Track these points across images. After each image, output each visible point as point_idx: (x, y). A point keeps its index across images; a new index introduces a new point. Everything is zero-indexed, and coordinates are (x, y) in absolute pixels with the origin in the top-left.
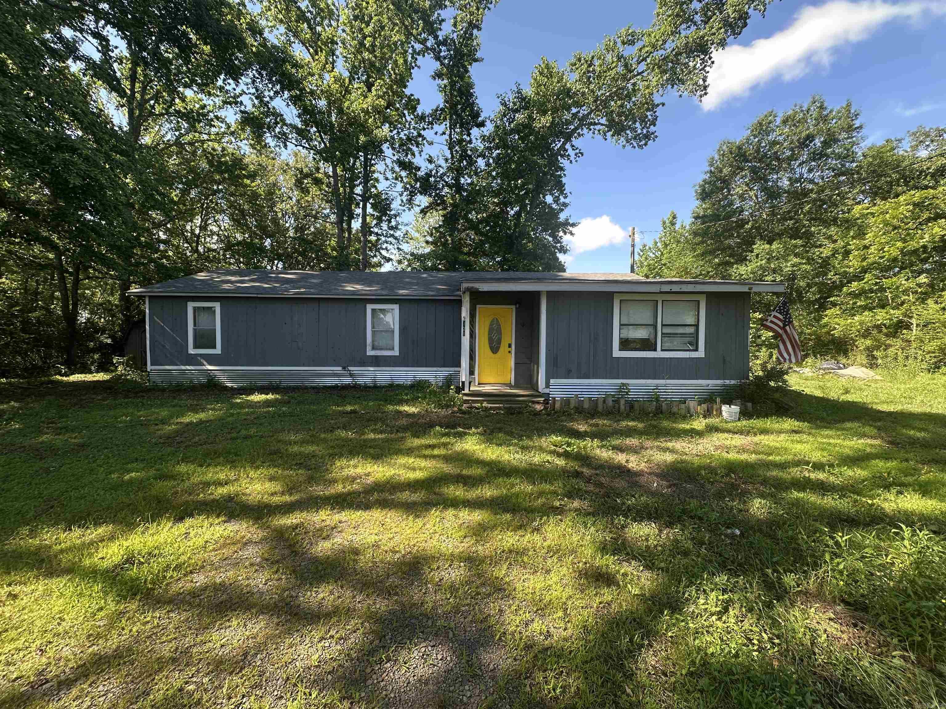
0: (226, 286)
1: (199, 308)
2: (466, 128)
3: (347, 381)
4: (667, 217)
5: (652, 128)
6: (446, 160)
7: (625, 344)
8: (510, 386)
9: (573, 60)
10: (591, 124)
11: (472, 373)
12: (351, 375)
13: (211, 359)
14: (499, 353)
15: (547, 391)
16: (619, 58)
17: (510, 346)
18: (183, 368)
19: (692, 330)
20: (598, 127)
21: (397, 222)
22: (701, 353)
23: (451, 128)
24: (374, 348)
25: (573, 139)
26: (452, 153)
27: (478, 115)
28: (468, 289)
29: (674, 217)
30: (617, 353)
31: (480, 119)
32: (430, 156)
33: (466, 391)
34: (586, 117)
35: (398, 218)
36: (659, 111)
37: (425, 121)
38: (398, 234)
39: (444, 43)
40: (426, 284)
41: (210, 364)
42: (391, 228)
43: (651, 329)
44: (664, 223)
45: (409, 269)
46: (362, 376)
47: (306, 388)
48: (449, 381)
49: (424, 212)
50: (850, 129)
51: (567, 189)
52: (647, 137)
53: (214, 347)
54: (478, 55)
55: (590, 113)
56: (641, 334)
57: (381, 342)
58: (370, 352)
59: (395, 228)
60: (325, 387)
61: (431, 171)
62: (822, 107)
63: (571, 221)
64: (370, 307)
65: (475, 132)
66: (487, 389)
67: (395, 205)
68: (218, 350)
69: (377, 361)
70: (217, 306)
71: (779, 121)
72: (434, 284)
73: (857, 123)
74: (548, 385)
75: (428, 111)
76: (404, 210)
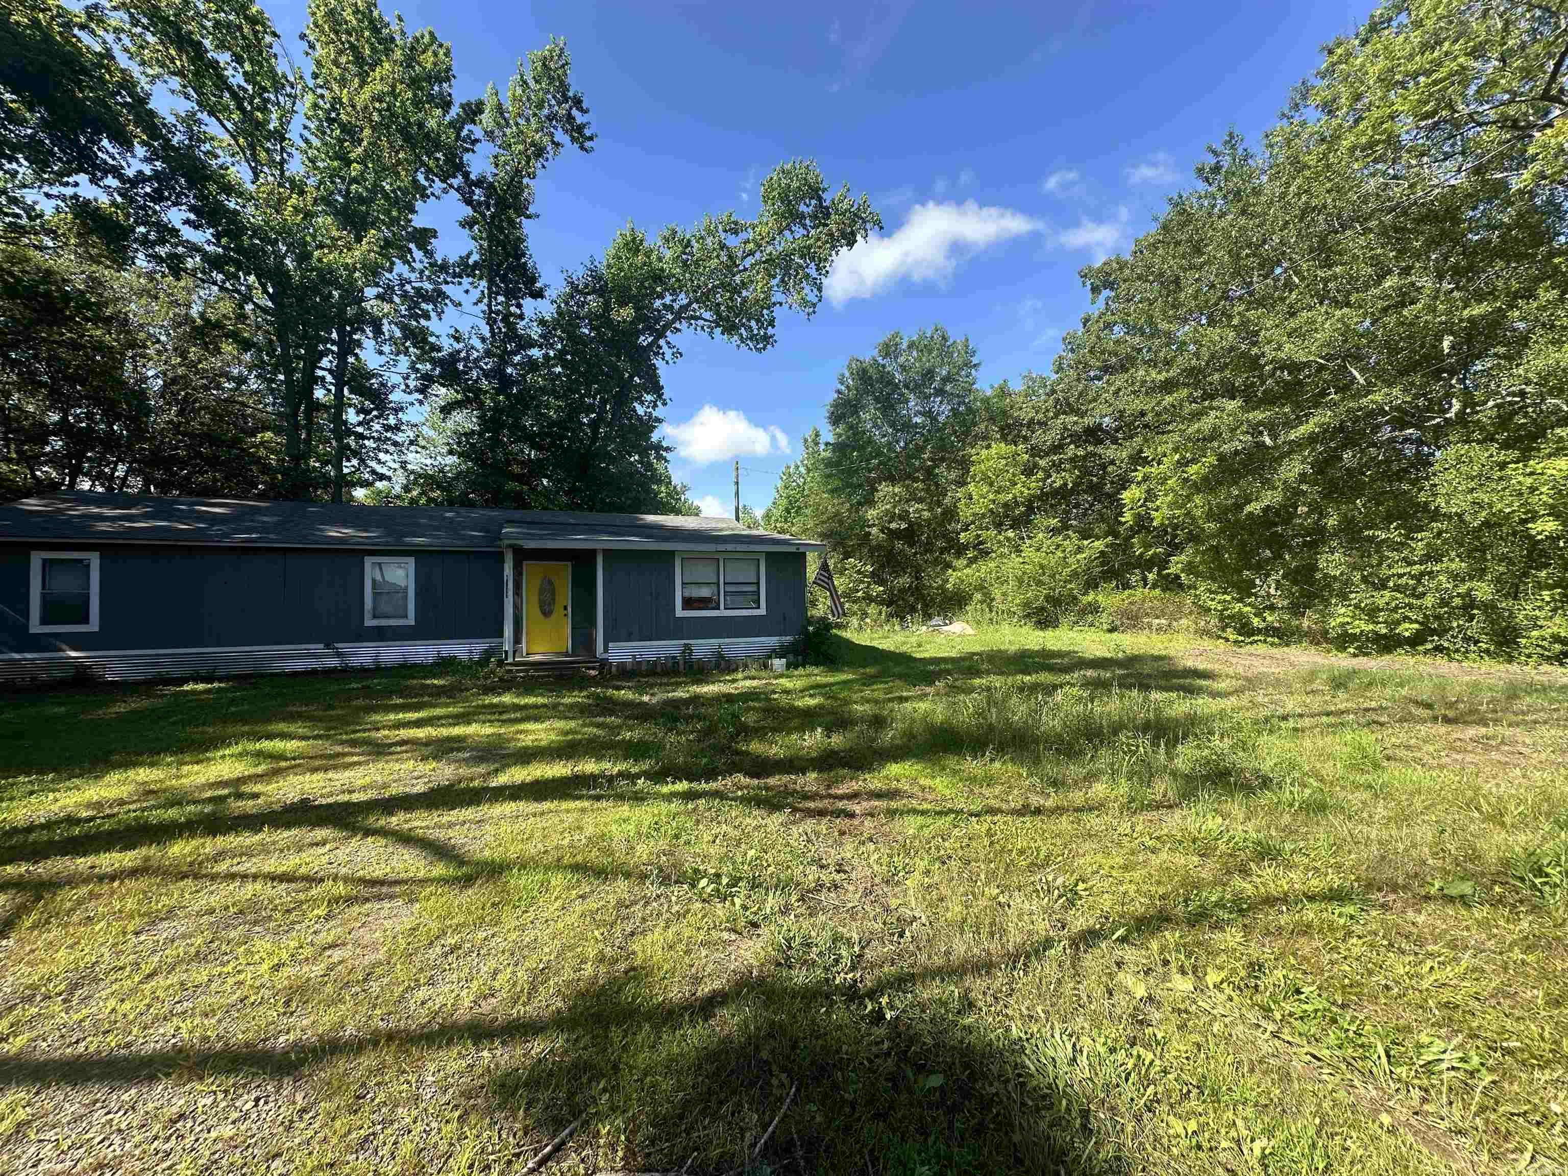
0: (103, 526)
1: (52, 561)
2: (512, 294)
3: (333, 662)
4: (809, 435)
5: (770, 331)
6: (483, 340)
7: (689, 603)
8: (566, 654)
9: (667, 233)
10: (693, 318)
11: (517, 640)
12: (339, 655)
13: (77, 642)
14: (554, 616)
15: (605, 656)
16: (723, 246)
17: (565, 608)
18: (16, 656)
19: (753, 588)
20: (700, 322)
21: (400, 420)
22: (762, 611)
23: (490, 297)
24: (375, 617)
25: (668, 333)
26: (492, 331)
27: (533, 280)
28: (510, 546)
29: (817, 435)
30: (680, 612)
31: (538, 285)
32: (457, 331)
33: (510, 660)
34: (684, 308)
35: (400, 415)
36: (777, 311)
37: (447, 273)
38: (400, 438)
39: (479, 183)
40: (451, 527)
41: (76, 650)
42: (388, 428)
43: (714, 588)
44: (806, 441)
45: (423, 501)
46: (354, 654)
47: (262, 676)
48: (488, 654)
49: (446, 410)
50: (967, 364)
51: (667, 393)
52: (766, 339)
53: (85, 620)
54: (531, 210)
55: (689, 304)
56: (705, 592)
57: (384, 608)
58: (369, 622)
59: (397, 428)
60: (295, 674)
61: (459, 352)
62: (944, 338)
63: (664, 444)
64: (369, 561)
65: (529, 305)
66: (537, 658)
67: (396, 397)
68: (94, 625)
69: (381, 635)
70: (94, 560)
71: (904, 346)
72: (464, 528)
73: (975, 360)
74: (606, 650)
75: (453, 258)
76: (412, 404)
